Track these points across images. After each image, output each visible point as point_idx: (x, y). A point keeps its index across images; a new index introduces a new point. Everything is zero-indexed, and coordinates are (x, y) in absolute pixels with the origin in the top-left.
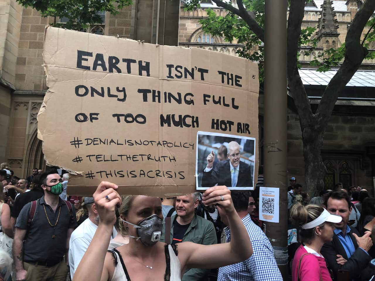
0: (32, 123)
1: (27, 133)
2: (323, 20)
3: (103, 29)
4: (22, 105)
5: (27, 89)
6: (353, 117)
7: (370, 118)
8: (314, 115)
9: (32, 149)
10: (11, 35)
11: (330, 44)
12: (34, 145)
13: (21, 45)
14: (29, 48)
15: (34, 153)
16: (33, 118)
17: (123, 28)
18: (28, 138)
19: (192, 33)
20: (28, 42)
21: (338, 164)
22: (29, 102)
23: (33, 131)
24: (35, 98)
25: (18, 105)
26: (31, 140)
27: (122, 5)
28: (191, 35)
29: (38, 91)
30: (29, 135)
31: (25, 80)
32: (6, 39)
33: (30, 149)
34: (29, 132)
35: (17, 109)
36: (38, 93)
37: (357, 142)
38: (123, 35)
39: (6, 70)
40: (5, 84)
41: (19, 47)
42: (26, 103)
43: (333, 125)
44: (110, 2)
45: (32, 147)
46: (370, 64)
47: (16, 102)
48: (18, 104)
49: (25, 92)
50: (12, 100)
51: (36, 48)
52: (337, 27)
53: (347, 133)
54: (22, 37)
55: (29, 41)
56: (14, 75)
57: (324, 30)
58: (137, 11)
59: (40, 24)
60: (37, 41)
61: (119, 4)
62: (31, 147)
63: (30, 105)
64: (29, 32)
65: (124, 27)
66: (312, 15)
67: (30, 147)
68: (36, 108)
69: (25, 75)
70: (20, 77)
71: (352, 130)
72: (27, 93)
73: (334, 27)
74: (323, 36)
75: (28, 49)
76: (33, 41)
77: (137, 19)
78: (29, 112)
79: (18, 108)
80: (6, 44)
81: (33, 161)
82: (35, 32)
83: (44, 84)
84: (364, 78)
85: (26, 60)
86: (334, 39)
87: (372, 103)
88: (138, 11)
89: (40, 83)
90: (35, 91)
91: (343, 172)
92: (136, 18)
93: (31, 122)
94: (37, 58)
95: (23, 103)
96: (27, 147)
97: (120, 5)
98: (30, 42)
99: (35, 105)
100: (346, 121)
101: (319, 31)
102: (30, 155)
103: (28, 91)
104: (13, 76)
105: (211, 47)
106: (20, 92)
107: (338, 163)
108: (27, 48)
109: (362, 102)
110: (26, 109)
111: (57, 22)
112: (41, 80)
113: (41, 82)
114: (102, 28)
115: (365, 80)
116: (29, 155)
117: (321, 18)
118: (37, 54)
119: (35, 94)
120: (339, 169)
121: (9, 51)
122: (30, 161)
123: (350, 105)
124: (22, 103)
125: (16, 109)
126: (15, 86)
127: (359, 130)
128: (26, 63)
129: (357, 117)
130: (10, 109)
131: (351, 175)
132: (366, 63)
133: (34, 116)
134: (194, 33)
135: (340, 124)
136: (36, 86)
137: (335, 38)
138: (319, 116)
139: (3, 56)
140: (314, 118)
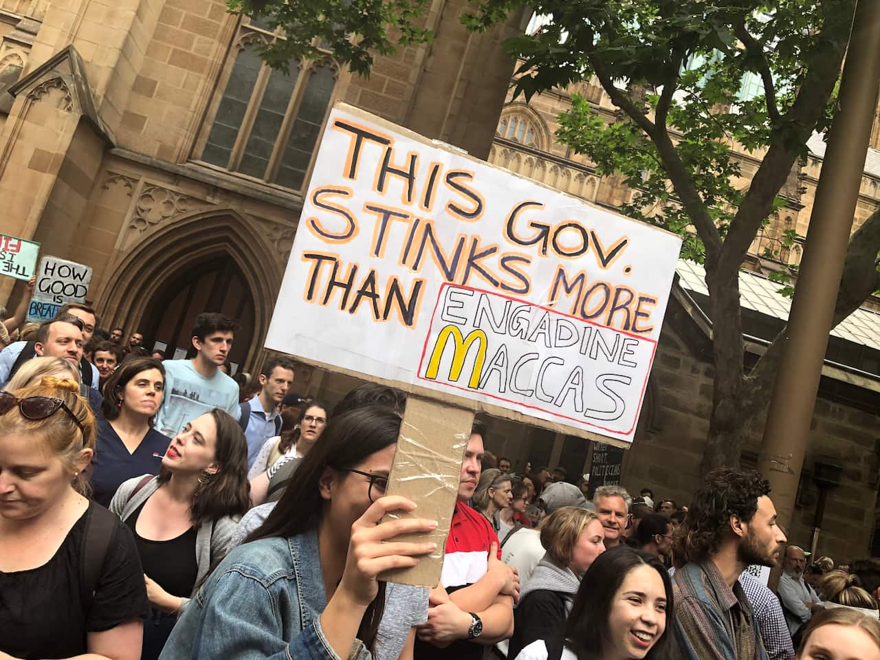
0: (133, 227)
1: (117, 246)
3: (339, 67)
4: (121, 183)
5: (142, 151)
7: (838, 406)
8: (746, 378)
9: (117, 286)
10: (140, 24)
11: (780, 222)
12: (124, 278)
13: (151, 51)
14: (169, 63)
15: (121, 294)
16: (138, 217)
17: (385, 79)
18: (117, 258)
20: (170, 48)
22: (138, 181)
23: (132, 245)
24: (155, 175)
25: (113, 181)
26: (122, 263)
27: (411, 39)
29: (166, 162)
30: (120, 252)
31: (142, 128)
32: (130, 32)
33: (114, 283)
34: (121, 246)
35: (108, 188)
36: (165, 166)
38: (381, 92)
39: (110, 99)
40: (102, 129)
41: (147, 53)
42: (130, 181)
44: (381, 22)
45: (120, 281)
47: (111, 173)
48: (113, 178)
49: (135, 157)
50: (102, 165)
51: (184, 67)
52: (802, 191)
54: (159, 34)
55: (173, 47)
56: (121, 113)
58: (427, 54)
59: (206, 17)
60: (192, 52)
61: (405, 34)
62: (118, 281)
63: (139, 187)
64: (178, 28)
65: (388, 78)
67: (115, 279)
68: (150, 196)
69: (145, 118)
70: (134, 121)
72: (141, 160)
73: (796, 190)
75: (166, 63)
76: (183, 49)
77: (425, 71)
78: (134, 202)
79: (111, 186)
80: (126, 41)
81: (114, 312)
82: (191, 31)
83: (181, 149)
85: (155, 87)
86: (790, 212)
88: (430, 55)
89: (173, 145)
90: (158, 159)
92: (424, 67)
93: (133, 224)
94: (181, 88)
95: (125, 180)
96: (109, 279)
97: (405, 37)
98: (175, 51)
99: (149, 190)
102: (111, 297)
103: (143, 155)
104: (118, 113)
105: (533, 157)
106: (126, 154)
108: (165, 61)
109: (830, 368)
110: (129, 194)
111: (244, 23)
112: (178, 138)
113: (176, 144)
114: (338, 64)
116: (108, 296)
118: (183, 82)
119: (157, 166)
121: (126, 58)
122: (106, 310)
124: (122, 177)
125: (105, 188)
126: (116, 137)
128: (154, 95)
130: (94, 185)
133: (143, 215)
136: (163, 149)
137: (793, 211)
138: (755, 381)
139: (113, 66)
140: (744, 383)
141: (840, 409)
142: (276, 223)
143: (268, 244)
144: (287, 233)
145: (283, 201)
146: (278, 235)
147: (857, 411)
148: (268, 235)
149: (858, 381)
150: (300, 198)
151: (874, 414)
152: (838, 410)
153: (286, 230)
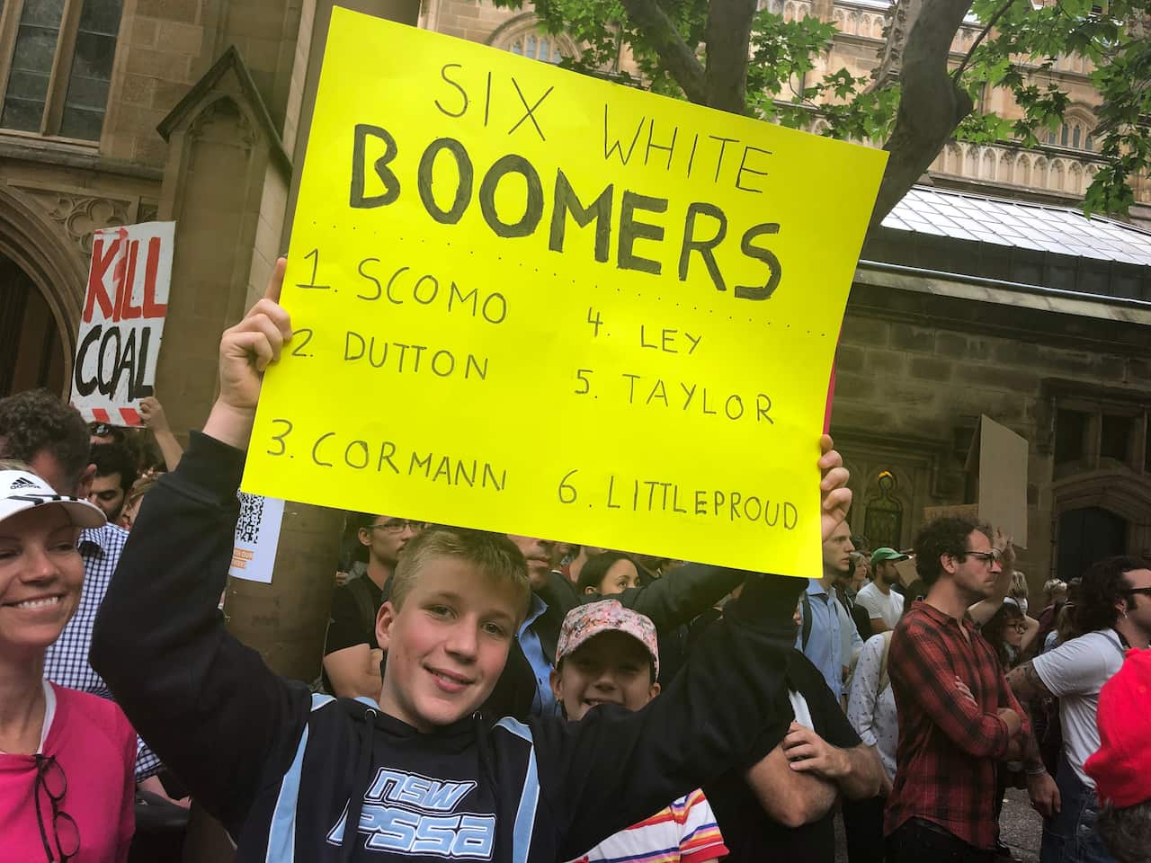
2: (895, 32)
6: (927, 332)
7: (977, 339)
19: (494, 28)
21: (867, 476)
28: (490, 33)
37: (930, 411)
43: (862, 349)
46: (1019, 189)
53: (905, 379)
57: (894, 64)
66: (873, 22)
71: (921, 370)
74: (890, 82)
84: (983, 217)
87: (989, 295)
91: (879, 504)
100: (906, 343)
101: (880, 68)
107: (865, 471)
109: (960, 285)
115: (986, 224)
117: (891, 27)
120: (867, 491)
123: (924, 290)
127: (939, 372)
129: (939, 332)
131: (900, 514)
132: (1009, 182)
134: (502, 28)
135: (886, 350)
141: (982, 343)
142: (62, 194)
143: (54, 228)
144: (81, 206)
145: (65, 156)
146: (67, 213)
147: (1008, 341)
148: (51, 214)
149: (1004, 298)
150: (96, 151)
151: (1034, 342)
152: (979, 346)
153: (79, 202)
